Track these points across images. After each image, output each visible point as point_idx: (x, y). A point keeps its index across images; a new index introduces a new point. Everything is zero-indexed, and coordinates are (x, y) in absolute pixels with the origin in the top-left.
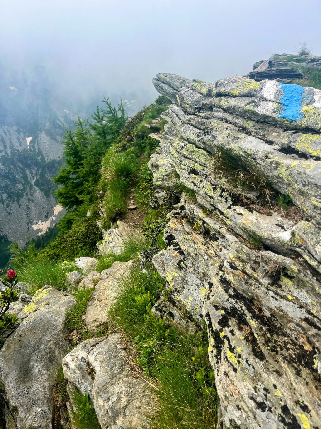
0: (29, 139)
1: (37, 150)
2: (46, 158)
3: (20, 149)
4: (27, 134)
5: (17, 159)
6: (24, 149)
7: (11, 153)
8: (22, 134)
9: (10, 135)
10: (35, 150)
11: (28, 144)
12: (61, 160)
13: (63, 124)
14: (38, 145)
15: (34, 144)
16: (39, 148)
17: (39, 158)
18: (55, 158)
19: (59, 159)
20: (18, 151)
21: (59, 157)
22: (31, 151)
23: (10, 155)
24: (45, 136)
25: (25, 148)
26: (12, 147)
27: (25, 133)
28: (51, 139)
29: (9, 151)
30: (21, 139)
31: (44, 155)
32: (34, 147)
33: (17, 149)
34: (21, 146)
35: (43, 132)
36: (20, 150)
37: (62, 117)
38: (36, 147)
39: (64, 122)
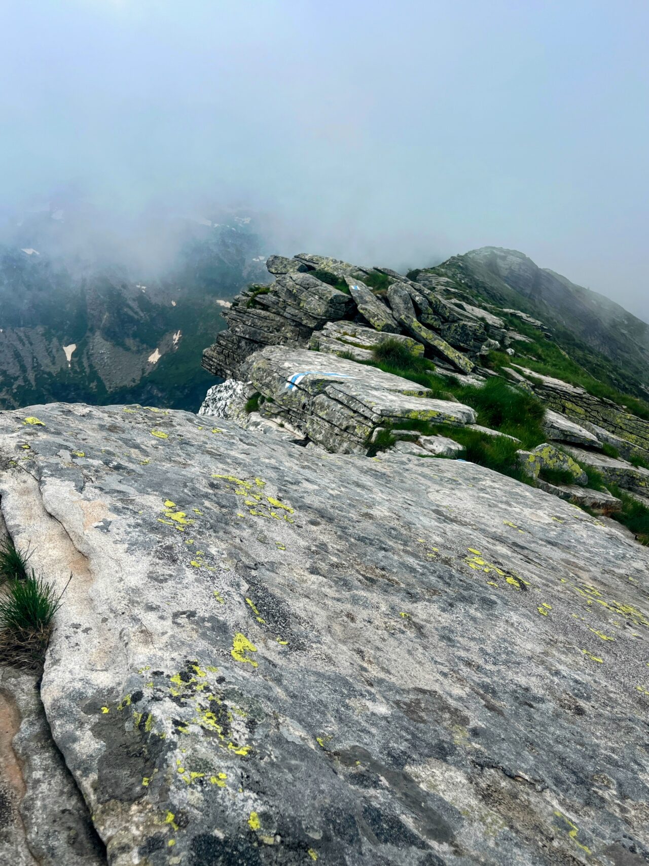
0: (70, 350)
1: (87, 370)
2: (107, 384)
3: (54, 370)
4: (66, 338)
5: (48, 390)
6: (62, 369)
7: (36, 379)
8: (55, 340)
9: (31, 344)
10: (83, 371)
11: (69, 358)
12: (137, 386)
13: (136, 313)
14: (88, 358)
15: (80, 358)
16: (91, 366)
17: (93, 385)
18: (125, 383)
19: (133, 384)
20: (49, 374)
21: (134, 381)
22: (76, 372)
23: (34, 383)
24: (101, 340)
25: (64, 366)
26: (37, 367)
27: (60, 339)
28: (114, 346)
29: (31, 376)
30: (54, 350)
31: (103, 377)
32: (80, 363)
33: (48, 370)
34: (54, 364)
35: (98, 333)
36: (52, 371)
37: (134, 300)
38: (85, 363)
39: (138, 310)
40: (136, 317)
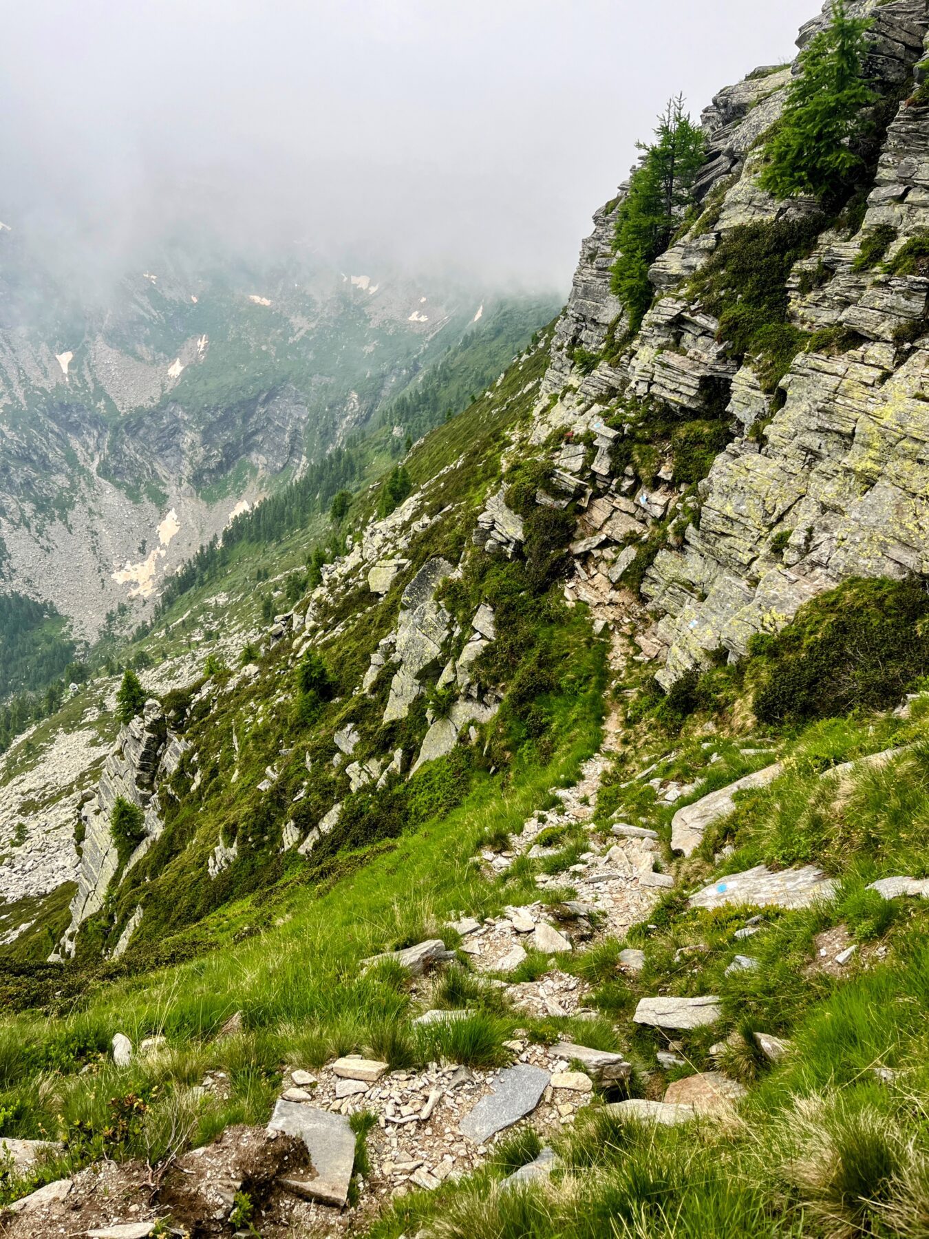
0: (65, 359)
1: (91, 385)
2: (119, 404)
3: (48, 385)
4: (57, 345)
5: (43, 411)
6: (58, 384)
7: (26, 397)
8: (44, 346)
9: (14, 351)
10: (85, 386)
11: (65, 370)
12: (157, 406)
13: (148, 311)
14: (90, 370)
15: (80, 370)
16: (94, 380)
17: (101, 404)
18: (141, 402)
19: (152, 404)
20: (42, 390)
21: (152, 399)
22: (76, 388)
23: (24, 402)
24: (105, 347)
25: (60, 380)
26: (25, 381)
27: (51, 344)
28: (121, 353)
29: (20, 393)
30: (45, 359)
31: (112, 395)
32: (81, 377)
33: (39, 385)
34: (46, 377)
35: (99, 338)
36: (45, 386)
37: (142, 294)
38: (88, 378)
39: (149, 307)
40: (147, 317)
